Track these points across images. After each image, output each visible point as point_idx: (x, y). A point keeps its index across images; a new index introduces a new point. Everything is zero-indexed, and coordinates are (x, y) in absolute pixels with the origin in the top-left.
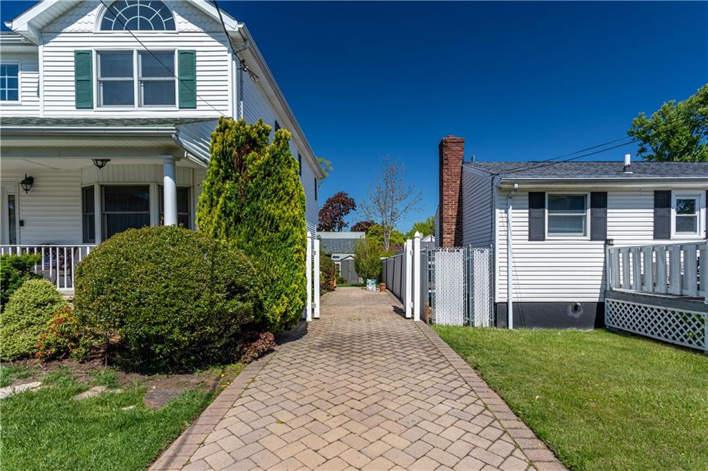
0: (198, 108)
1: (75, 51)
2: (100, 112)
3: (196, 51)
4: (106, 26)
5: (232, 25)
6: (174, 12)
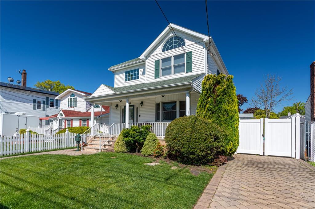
0: (193, 71)
1: (155, 61)
2: (162, 79)
3: (192, 51)
4: (164, 50)
5: (206, 38)
6: (185, 39)
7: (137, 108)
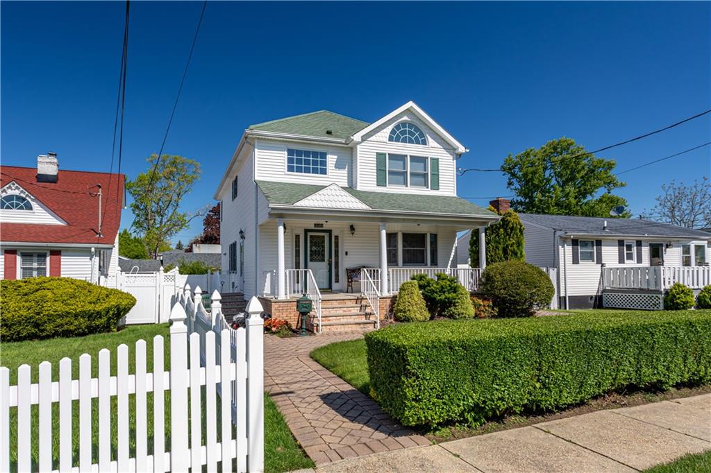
0: (440, 190)
1: (377, 153)
3: (439, 159)
5: (462, 149)
6: (427, 135)
7: (337, 237)
